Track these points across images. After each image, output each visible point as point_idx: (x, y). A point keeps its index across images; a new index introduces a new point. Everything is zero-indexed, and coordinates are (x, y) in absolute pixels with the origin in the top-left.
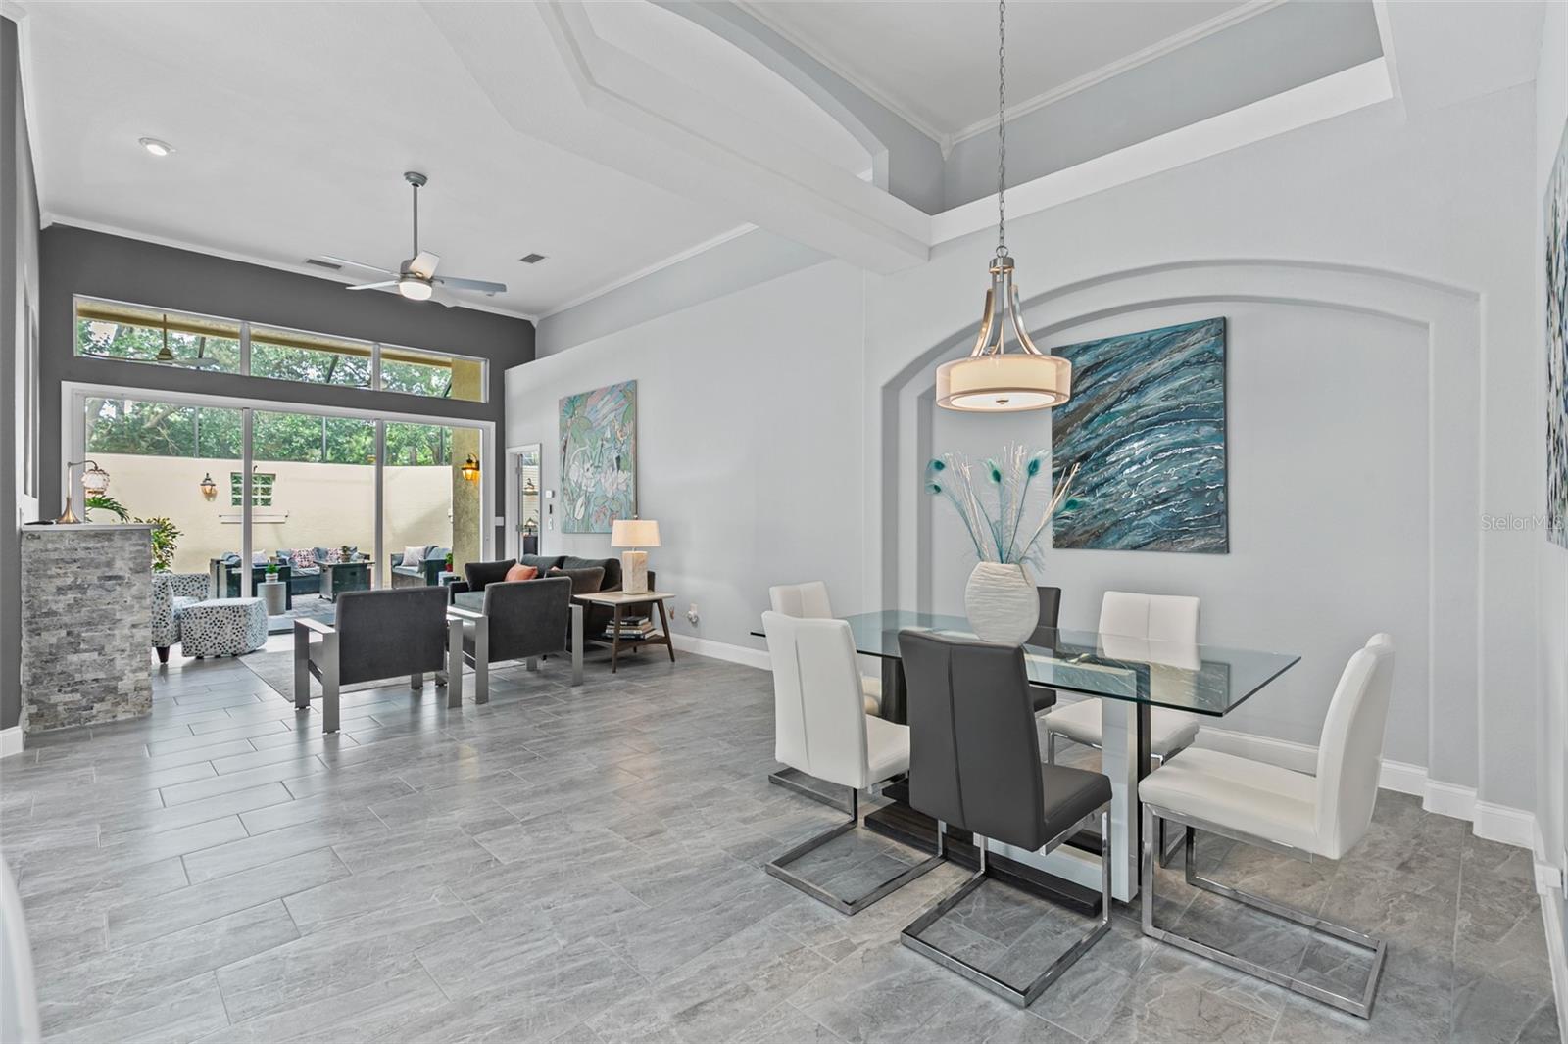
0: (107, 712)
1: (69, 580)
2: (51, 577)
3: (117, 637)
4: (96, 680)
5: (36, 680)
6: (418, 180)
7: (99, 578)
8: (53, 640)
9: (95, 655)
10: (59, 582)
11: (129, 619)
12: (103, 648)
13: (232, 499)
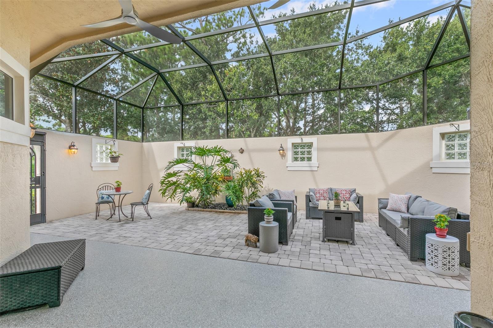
13: (293, 158)
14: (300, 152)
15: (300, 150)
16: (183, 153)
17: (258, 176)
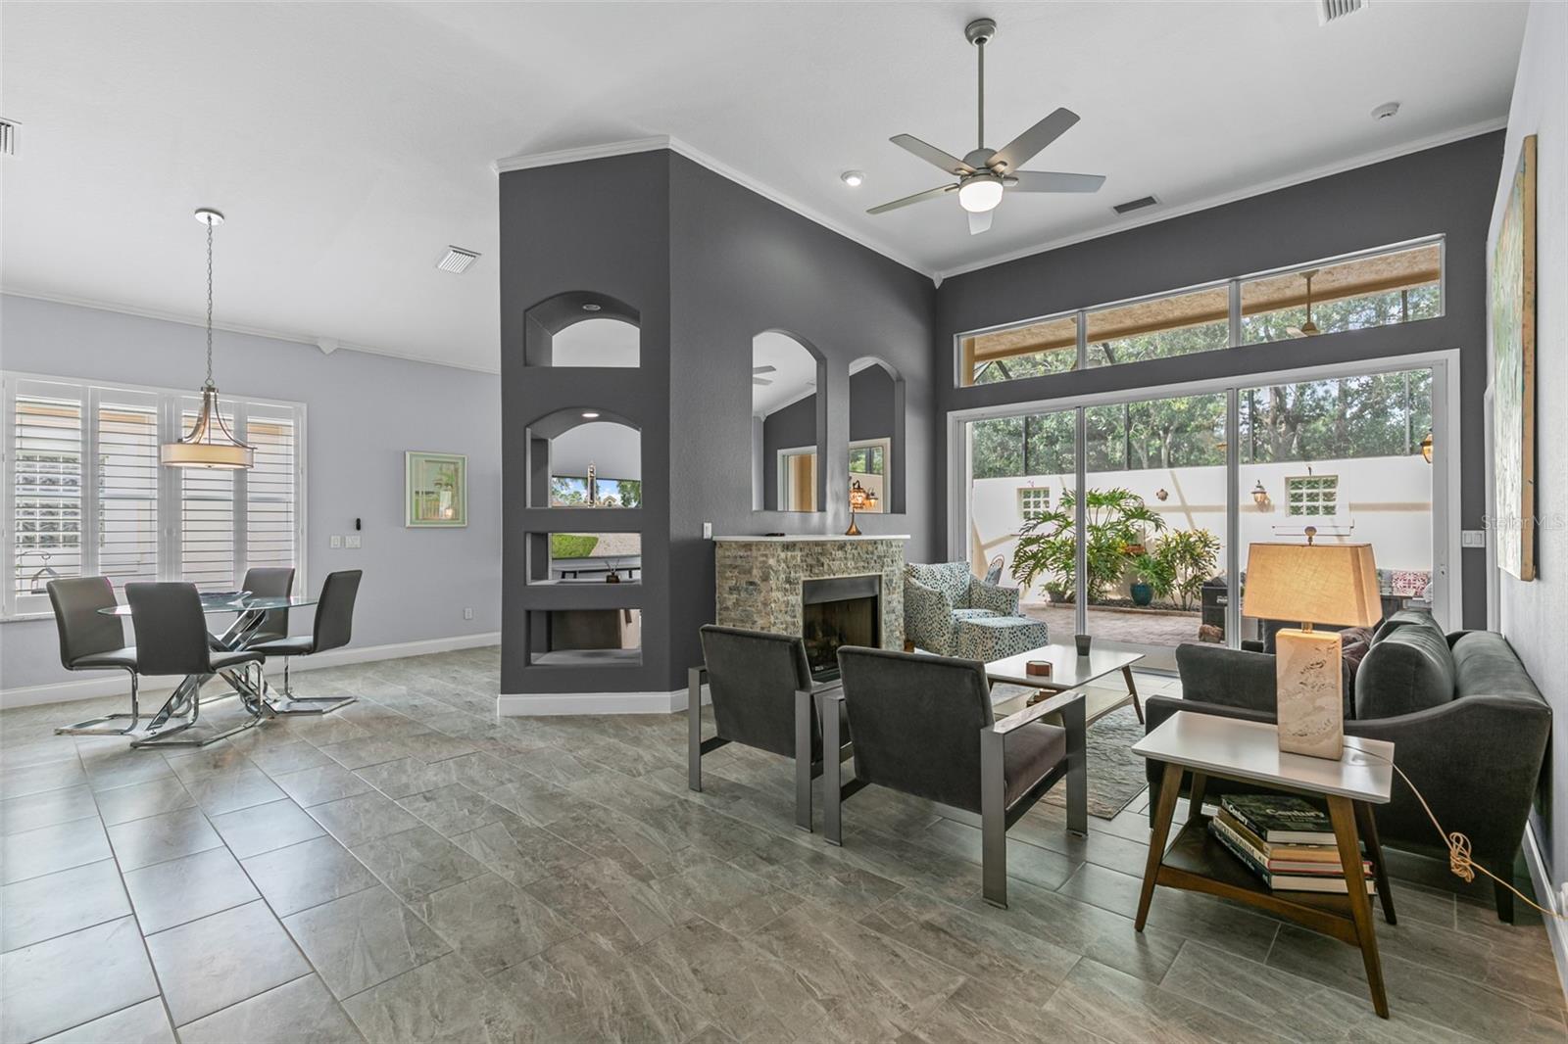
1: (734, 582)
2: (726, 578)
6: (979, 30)
7: (746, 583)
10: (730, 583)
13: (1288, 508)
14: (1305, 496)
15: (1305, 491)
16: (1027, 500)
17: (1206, 545)
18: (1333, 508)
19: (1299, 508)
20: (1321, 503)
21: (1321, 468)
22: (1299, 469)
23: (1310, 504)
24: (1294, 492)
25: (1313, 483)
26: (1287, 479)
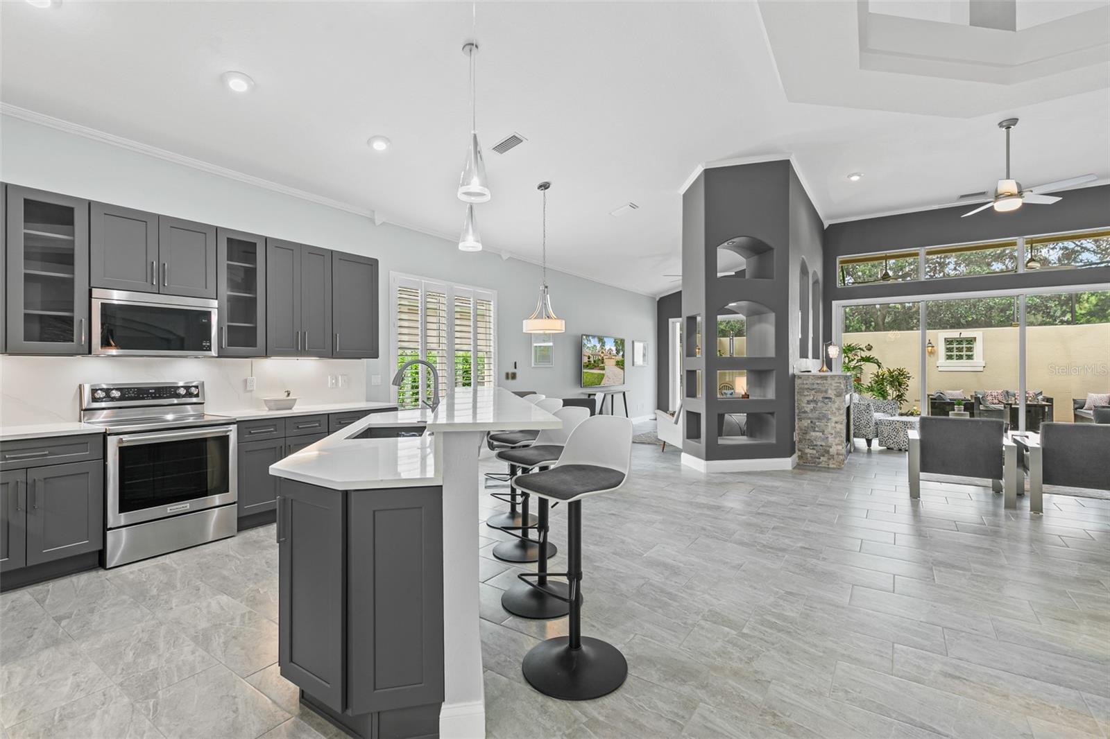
0: (825, 462)
1: (811, 398)
2: (805, 396)
3: (830, 427)
4: (821, 445)
5: (800, 441)
7: (822, 398)
8: (806, 424)
9: (821, 434)
10: (808, 398)
11: (834, 419)
12: (824, 431)
13: (946, 355)
14: (955, 349)
15: (955, 346)
18: (972, 355)
19: (952, 356)
20: (964, 353)
21: (967, 333)
22: (954, 334)
23: (958, 353)
24: (948, 346)
25: (960, 341)
26: (945, 339)
